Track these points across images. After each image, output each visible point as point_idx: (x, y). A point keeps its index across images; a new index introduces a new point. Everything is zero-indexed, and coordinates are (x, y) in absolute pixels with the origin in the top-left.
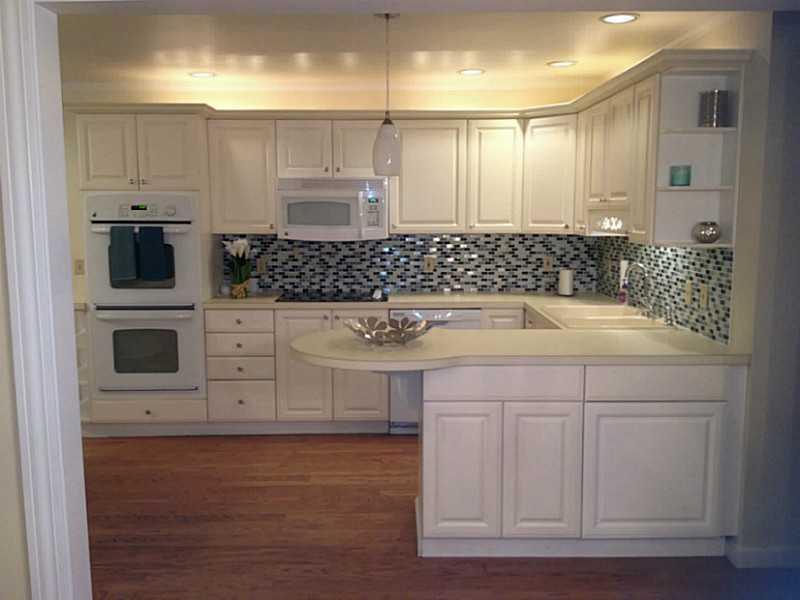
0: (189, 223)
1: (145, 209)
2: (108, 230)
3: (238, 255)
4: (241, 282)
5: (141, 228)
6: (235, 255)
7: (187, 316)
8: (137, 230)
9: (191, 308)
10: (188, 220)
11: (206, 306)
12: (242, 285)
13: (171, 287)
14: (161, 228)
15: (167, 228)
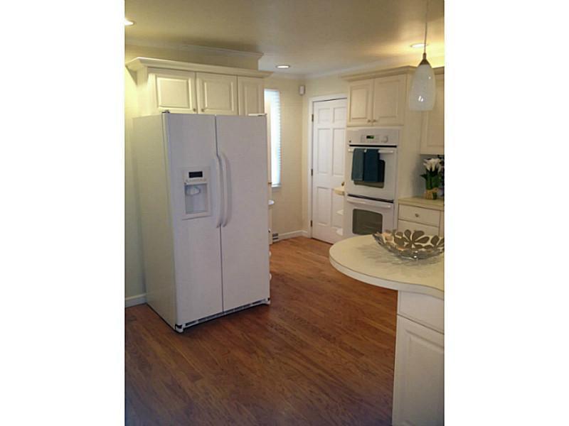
0: (395, 147)
1: (373, 138)
2: (353, 150)
3: (431, 169)
4: (432, 188)
5: (368, 150)
6: (429, 169)
7: (389, 206)
8: (365, 151)
9: (392, 202)
10: (394, 145)
11: (400, 202)
12: (431, 191)
13: (382, 187)
14: (377, 150)
15: (381, 151)
